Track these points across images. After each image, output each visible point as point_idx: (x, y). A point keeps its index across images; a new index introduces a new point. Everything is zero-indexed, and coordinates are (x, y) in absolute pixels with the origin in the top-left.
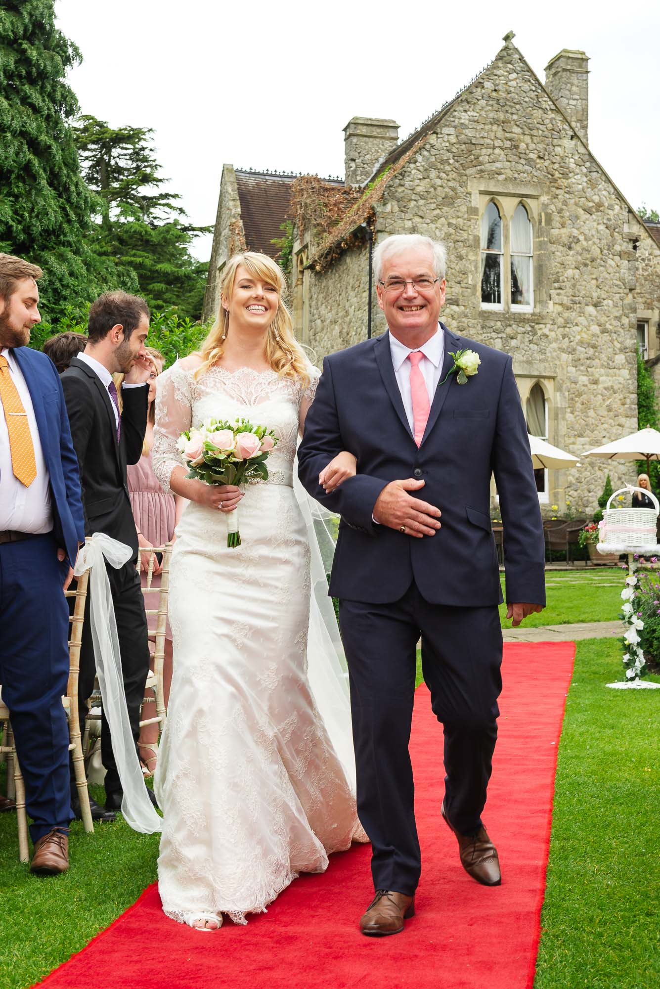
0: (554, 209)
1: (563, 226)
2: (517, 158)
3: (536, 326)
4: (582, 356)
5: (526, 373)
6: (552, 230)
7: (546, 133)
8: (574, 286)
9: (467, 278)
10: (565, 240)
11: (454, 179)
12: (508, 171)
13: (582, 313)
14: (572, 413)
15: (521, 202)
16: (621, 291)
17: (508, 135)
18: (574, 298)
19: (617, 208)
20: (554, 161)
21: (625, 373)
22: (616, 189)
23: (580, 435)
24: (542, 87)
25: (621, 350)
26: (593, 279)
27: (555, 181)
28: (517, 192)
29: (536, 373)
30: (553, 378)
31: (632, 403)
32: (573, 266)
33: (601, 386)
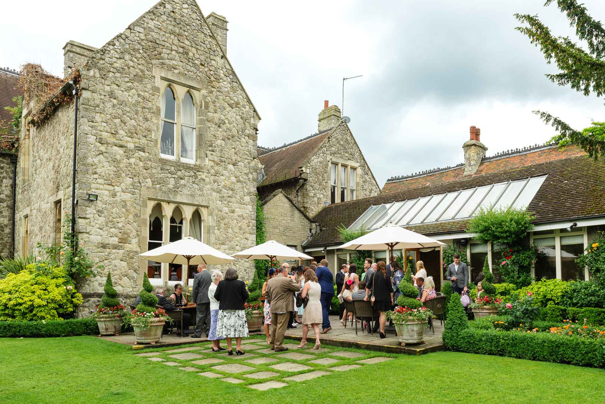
0: (210, 100)
1: (215, 112)
2: (187, 61)
3: (197, 173)
4: (225, 195)
5: (190, 202)
6: (209, 113)
7: (206, 50)
8: (221, 150)
9: (151, 134)
10: (216, 121)
11: (143, 65)
12: (181, 68)
13: (226, 169)
14: (218, 230)
15: (188, 92)
16: (249, 158)
17: (182, 44)
18: (221, 159)
19: (247, 107)
20: (211, 69)
21: (250, 207)
22: (247, 96)
23: (223, 244)
24: (204, 19)
25: (248, 194)
26: (233, 148)
27: (211, 82)
28: (187, 83)
29: (196, 203)
30: (207, 207)
31: (253, 226)
32: (221, 138)
33: (236, 214)
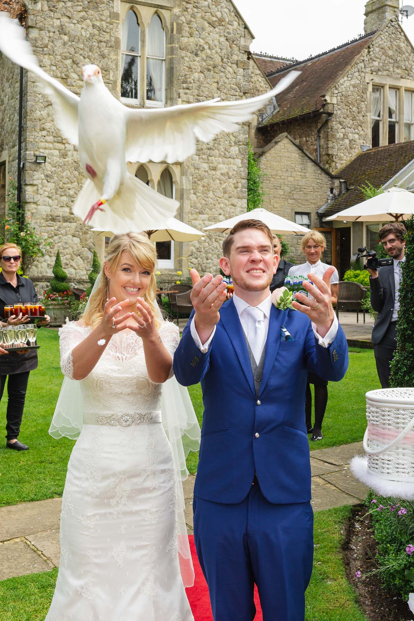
0: (185, 21)
1: (191, 35)
6: (183, 38)
8: (199, 87)
9: (109, 74)
10: (193, 47)
14: (195, 194)
15: (156, 12)
16: (237, 94)
18: (199, 98)
19: (236, 24)
21: (239, 162)
22: (235, 8)
23: (201, 213)
25: (235, 143)
26: (214, 82)
28: (153, 3)
31: (243, 187)
32: (199, 70)
33: (218, 173)
